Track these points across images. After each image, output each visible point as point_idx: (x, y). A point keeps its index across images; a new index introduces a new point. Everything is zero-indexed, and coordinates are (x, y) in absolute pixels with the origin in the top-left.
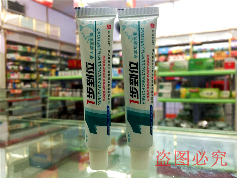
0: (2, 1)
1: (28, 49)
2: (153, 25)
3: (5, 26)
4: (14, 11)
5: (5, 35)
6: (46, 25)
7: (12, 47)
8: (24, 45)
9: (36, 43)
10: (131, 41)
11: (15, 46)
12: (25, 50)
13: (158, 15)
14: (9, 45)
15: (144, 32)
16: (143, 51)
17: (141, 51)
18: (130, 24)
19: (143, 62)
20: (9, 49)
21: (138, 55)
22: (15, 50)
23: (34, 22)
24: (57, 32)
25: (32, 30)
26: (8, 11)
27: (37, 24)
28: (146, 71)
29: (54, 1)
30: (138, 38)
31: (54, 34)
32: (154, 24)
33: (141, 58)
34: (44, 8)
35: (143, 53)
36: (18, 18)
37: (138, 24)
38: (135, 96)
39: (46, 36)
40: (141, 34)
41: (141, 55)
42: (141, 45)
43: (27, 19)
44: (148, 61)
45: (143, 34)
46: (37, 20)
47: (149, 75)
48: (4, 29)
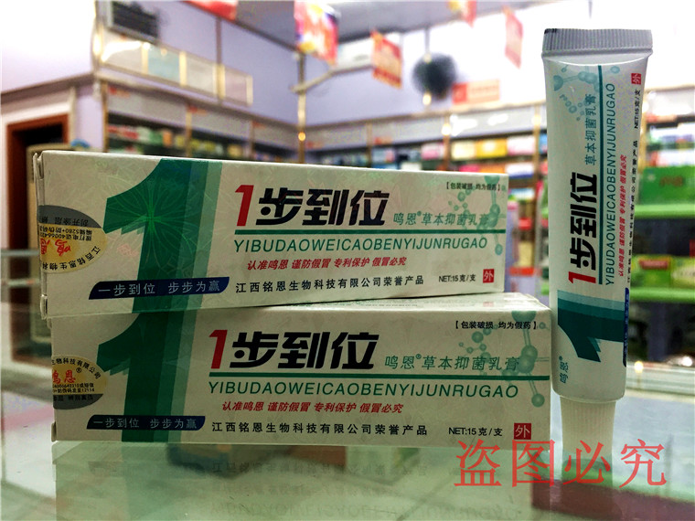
0: (97, 4)
1: (166, 137)
2: (637, 78)
3: (105, 74)
4: (129, 31)
5: (104, 99)
6: (214, 68)
7: (123, 132)
8: (155, 126)
9: (188, 120)
10: (578, 119)
11: (129, 130)
12: (157, 141)
13: (650, 50)
14: (113, 128)
15: (614, 96)
16: (611, 146)
17: (606, 146)
18: (577, 72)
19: (611, 176)
20: (114, 137)
21: (598, 158)
22: (130, 139)
23: (183, 60)
24: (244, 88)
25: (177, 85)
26: (113, 30)
27: (190, 67)
28: (617, 198)
29: (240, 3)
30: (597, 111)
31: (236, 95)
32: (639, 75)
33: (606, 162)
34: (210, 21)
35: (610, 152)
36: (140, 49)
37: (597, 73)
38: (586, 264)
39: (214, 101)
40: (606, 99)
41: (606, 155)
42: (606, 128)
43: (163, 52)
44: (623, 173)
45: (612, 100)
46: (189, 54)
47: (624, 209)
48: (103, 81)
